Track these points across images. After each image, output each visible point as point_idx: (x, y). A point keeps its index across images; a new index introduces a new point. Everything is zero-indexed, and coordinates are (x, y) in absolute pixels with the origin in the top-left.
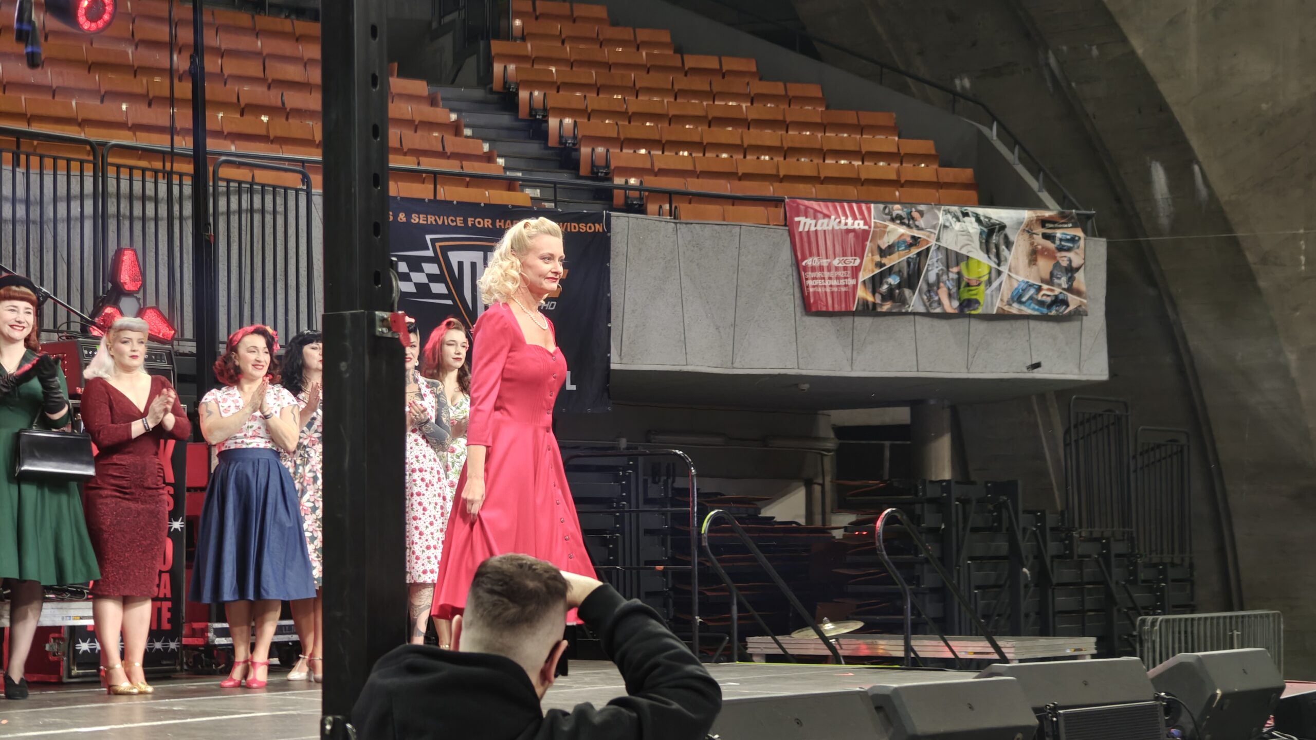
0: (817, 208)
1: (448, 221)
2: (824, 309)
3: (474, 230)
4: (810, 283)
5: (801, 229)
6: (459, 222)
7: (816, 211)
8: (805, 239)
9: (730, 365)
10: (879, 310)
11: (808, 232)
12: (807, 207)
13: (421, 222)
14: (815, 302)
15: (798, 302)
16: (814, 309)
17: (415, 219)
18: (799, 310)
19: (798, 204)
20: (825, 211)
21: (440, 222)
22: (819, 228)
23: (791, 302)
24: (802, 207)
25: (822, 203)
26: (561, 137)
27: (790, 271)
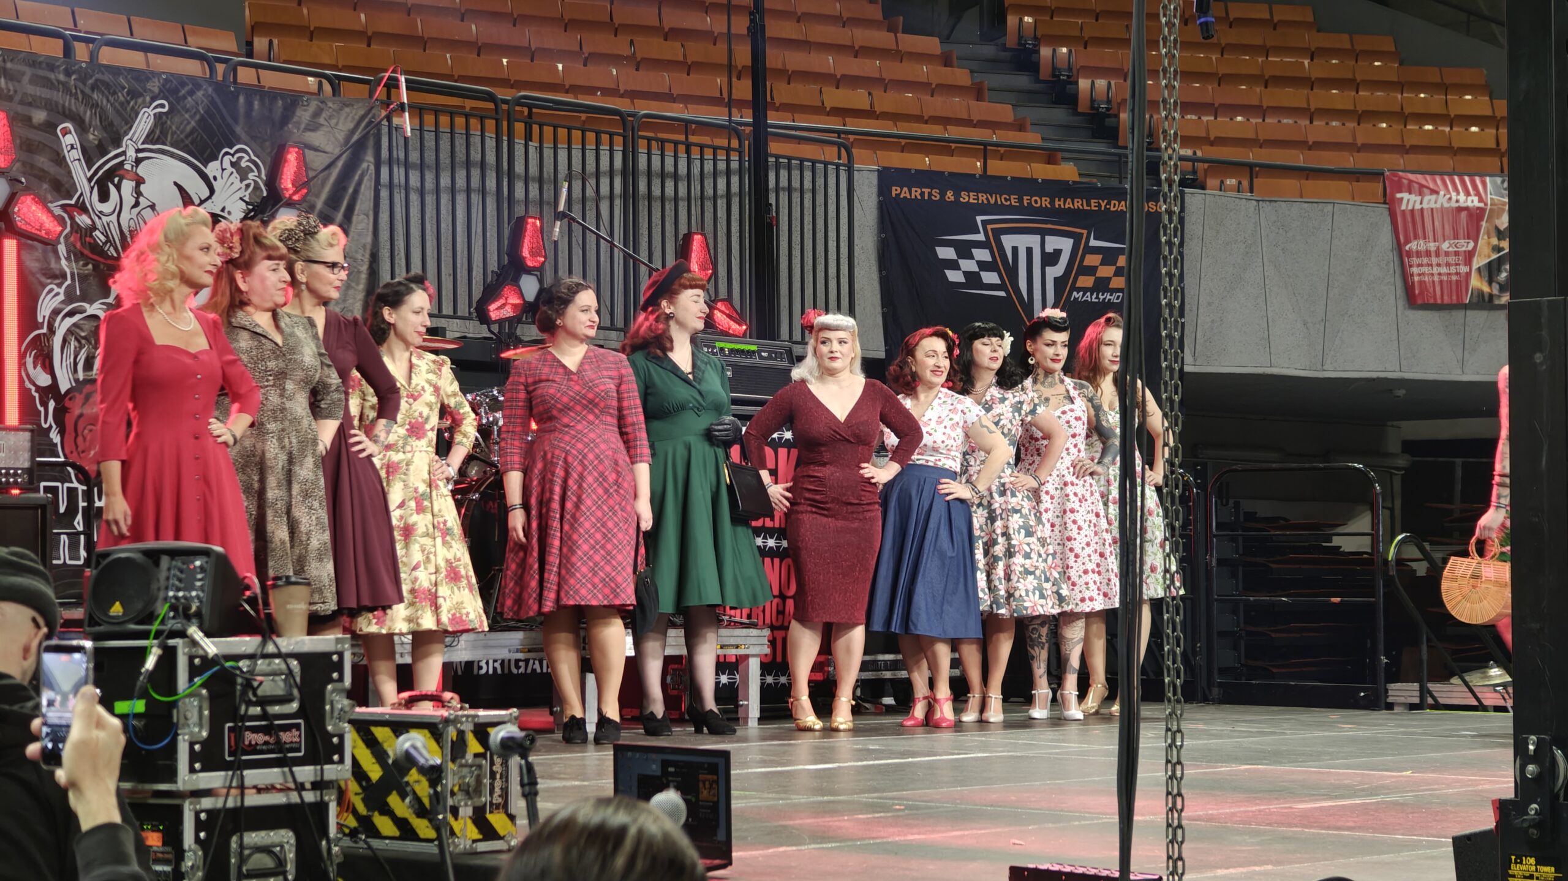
0: (1424, 182)
1: (1002, 200)
2: (1432, 301)
3: (1030, 210)
4: (1415, 270)
5: (1403, 207)
6: (1014, 201)
7: (1421, 186)
8: (1409, 219)
9: (1319, 367)
10: (1497, 302)
11: (1412, 211)
12: (1411, 181)
13: (971, 201)
14: (1421, 293)
15: (1400, 292)
16: (1419, 302)
17: (964, 198)
18: (1401, 303)
19: (1400, 178)
20: (1432, 186)
21: (992, 201)
22: (1425, 206)
23: (1392, 293)
24: (1405, 182)
25: (1428, 177)
26: (1092, 101)
27: (1391, 256)
